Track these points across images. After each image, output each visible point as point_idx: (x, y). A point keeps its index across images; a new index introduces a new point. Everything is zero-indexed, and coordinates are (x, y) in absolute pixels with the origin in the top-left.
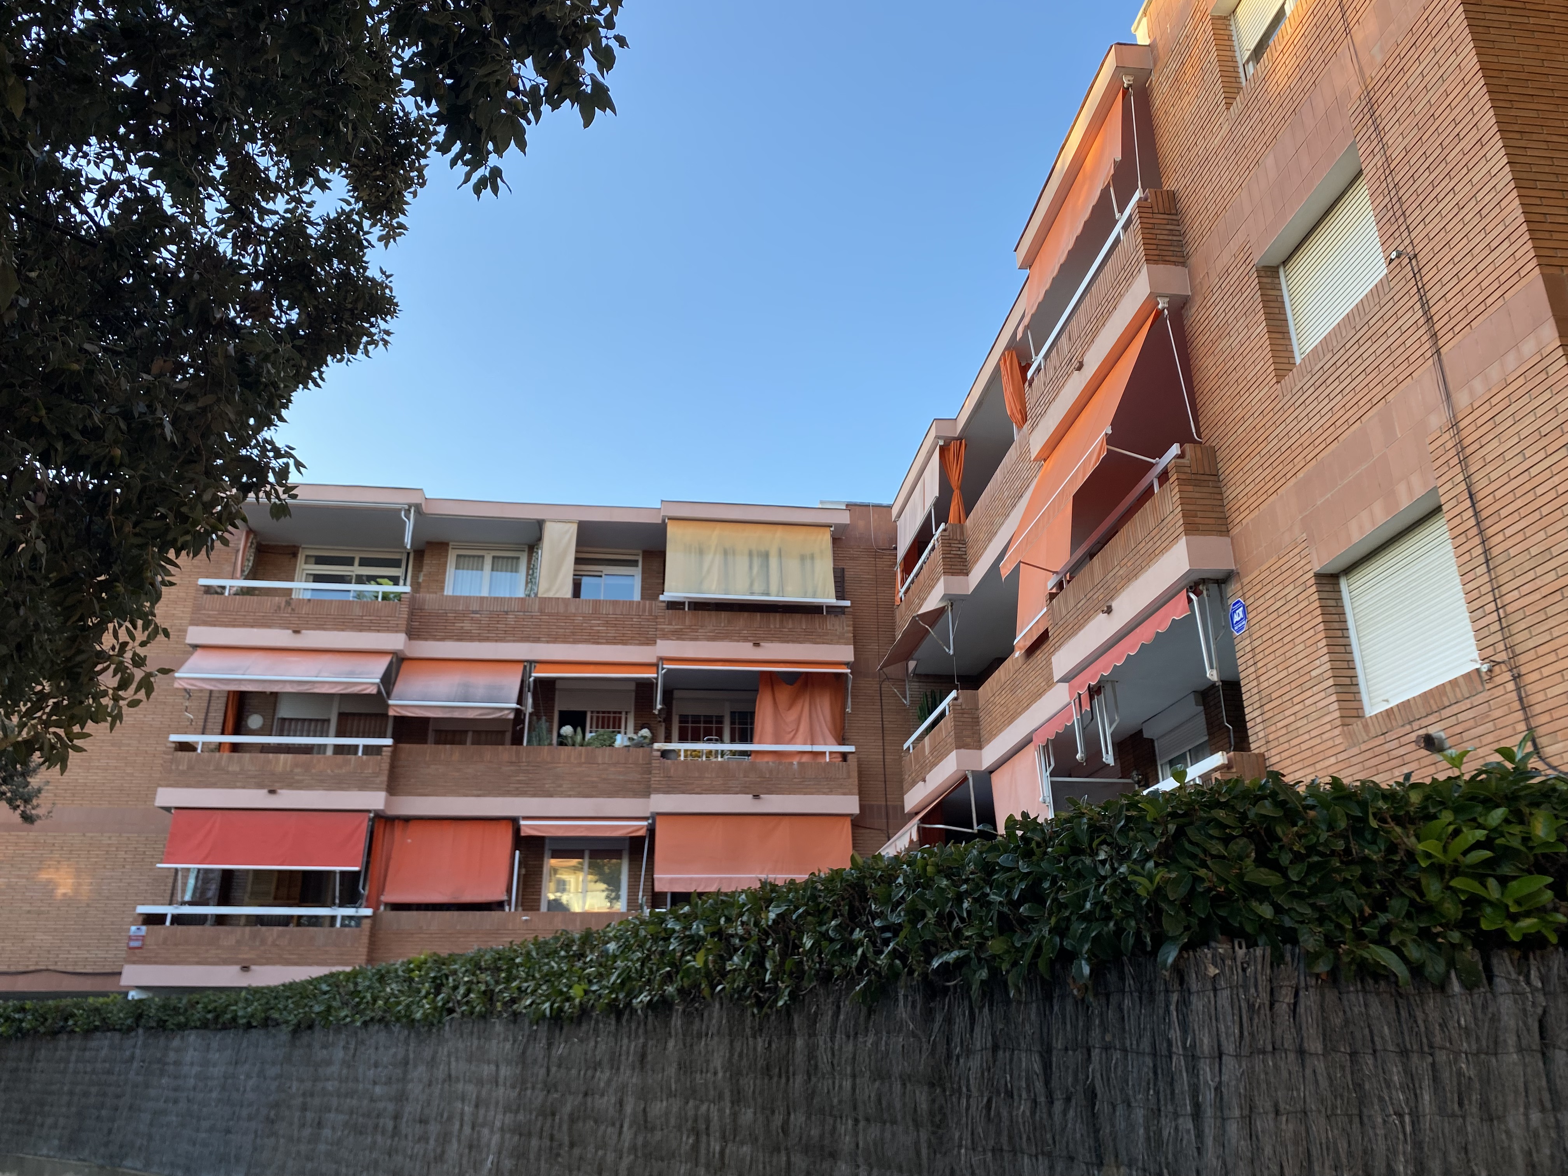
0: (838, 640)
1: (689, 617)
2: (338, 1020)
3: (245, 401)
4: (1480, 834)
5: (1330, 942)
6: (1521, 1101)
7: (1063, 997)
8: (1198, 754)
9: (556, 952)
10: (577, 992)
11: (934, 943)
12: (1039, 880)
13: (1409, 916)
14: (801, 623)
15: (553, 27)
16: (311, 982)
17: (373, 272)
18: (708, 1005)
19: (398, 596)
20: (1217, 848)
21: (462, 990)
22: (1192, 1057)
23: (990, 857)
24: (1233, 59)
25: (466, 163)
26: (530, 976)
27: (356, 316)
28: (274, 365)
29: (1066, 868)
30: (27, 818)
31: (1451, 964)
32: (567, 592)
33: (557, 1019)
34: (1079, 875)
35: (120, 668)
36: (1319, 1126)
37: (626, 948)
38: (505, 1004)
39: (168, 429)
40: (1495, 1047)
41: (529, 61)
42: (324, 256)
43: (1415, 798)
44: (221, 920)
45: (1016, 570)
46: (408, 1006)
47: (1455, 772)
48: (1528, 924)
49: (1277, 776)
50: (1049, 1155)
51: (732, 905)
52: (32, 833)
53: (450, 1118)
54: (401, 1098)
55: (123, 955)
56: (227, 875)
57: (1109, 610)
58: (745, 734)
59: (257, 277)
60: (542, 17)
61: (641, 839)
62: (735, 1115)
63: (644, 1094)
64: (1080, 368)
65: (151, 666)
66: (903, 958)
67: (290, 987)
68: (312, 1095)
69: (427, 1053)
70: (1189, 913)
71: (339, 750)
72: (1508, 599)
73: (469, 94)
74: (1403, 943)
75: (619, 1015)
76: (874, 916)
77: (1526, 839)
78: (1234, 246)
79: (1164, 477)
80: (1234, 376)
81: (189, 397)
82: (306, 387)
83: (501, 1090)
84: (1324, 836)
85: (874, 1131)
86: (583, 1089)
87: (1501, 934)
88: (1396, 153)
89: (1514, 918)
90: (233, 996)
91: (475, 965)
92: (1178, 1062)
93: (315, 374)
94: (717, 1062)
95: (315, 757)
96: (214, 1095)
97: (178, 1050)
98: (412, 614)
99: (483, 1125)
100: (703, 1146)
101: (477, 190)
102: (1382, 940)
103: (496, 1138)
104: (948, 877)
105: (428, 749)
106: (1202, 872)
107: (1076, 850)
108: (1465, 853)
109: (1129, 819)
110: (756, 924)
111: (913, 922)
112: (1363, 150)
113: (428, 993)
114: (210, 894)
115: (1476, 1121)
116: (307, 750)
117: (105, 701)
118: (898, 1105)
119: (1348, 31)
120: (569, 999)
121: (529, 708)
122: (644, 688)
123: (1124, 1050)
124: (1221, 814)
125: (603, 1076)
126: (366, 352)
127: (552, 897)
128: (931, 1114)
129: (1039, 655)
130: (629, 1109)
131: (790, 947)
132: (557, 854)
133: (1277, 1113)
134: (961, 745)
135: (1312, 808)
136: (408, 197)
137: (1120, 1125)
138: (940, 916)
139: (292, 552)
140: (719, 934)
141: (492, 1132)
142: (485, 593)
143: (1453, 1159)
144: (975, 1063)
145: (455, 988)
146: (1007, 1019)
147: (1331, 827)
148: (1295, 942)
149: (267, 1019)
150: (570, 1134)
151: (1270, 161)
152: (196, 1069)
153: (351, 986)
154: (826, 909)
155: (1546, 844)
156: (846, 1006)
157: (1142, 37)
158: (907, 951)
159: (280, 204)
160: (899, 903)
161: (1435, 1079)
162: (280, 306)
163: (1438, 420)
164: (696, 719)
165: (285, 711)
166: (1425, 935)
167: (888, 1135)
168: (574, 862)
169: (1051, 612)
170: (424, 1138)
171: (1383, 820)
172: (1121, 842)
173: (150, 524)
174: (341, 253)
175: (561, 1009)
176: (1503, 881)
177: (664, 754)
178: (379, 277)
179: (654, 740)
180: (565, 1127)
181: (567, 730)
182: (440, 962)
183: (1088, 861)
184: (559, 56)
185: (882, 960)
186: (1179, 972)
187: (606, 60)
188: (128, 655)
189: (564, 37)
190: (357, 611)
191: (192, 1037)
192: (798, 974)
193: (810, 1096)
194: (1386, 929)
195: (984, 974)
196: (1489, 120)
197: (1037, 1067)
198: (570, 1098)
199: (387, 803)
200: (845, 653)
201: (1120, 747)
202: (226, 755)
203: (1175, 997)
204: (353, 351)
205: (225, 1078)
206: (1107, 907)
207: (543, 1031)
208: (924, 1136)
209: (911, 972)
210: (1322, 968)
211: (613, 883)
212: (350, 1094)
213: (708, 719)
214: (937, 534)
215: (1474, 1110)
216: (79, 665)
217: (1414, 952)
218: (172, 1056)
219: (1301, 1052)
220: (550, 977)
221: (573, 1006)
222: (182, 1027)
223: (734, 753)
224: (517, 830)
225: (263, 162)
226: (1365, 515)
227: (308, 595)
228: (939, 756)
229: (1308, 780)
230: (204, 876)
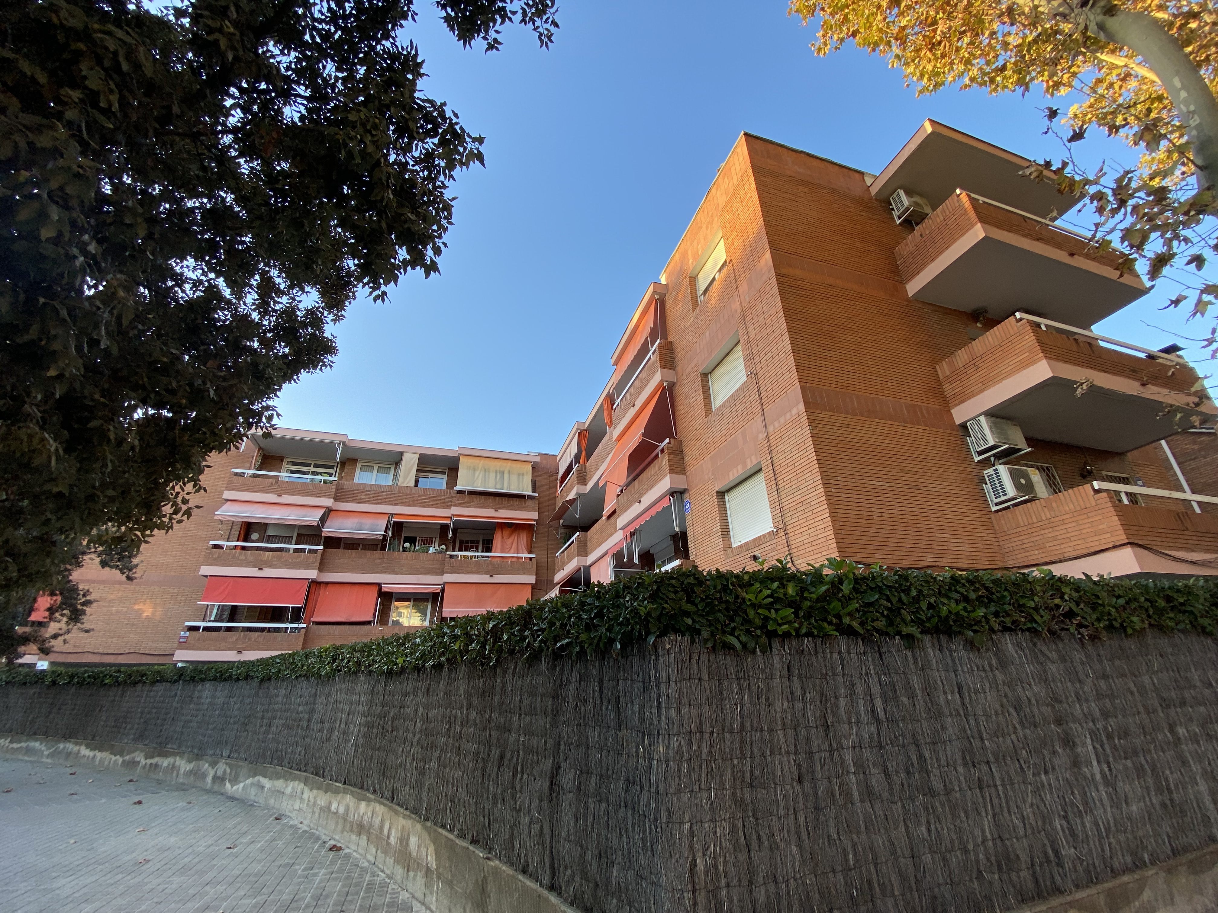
0: (532, 510)
1: (467, 497)
2: (283, 676)
3: (253, 383)
4: (769, 592)
5: (713, 634)
6: (780, 697)
7: (609, 659)
8: (670, 560)
9: (392, 643)
10: (400, 661)
11: (558, 636)
12: (602, 609)
13: (742, 624)
14: (517, 502)
15: (414, 234)
16: (271, 658)
17: (327, 335)
18: (459, 666)
19: (331, 482)
20: (672, 596)
21: (346, 661)
22: (658, 683)
23: (583, 599)
24: (696, 294)
25: (370, 288)
26: (379, 654)
27: (317, 353)
28: (272, 370)
29: (613, 604)
30: (129, 578)
31: (757, 643)
32: (412, 484)
33: (390, 673)
34: (618, 607)
35: (175, 504)
36: (706, 709)
37: (424, 641)
38: (365, 667)
39: (212, 393)
40: (771, 677)
41: (404, 248)
42: (304, 325)
43: (746, 577)
44: (229, 629)
45: (605, 485)
46: (319, 669)
47: (760, 567)
48: (785, 627)
49: (695, 567)
50: (600, 726)
51: (473, 621)
52: (132, 586)
53: (335, 721)
54: (312, 712)
55: (176, 645)
56: (234, 608)
57: (640, 502)
58: (488, 549)
59: (270, 332)
60: (409, 229)
61: (438, 593)
62: (468, 714)
63: (427, 707)
64: (634, 406)
65: (191, 504)
66: (545, 643)
67: (261, 661)
68: (267, 712)
69: (327, 690)
70: (660, 622)
71: (296, 550)
72: (784, 504)
73: (373, 257)
74: (740, 635)
75: (419, 670)
76: (534, 625)
77: (785, 595)
78: (693, 365)
79: (662, 451)
80: (690, 414)
81: (225, 379)
82: (290, 382)
83: (361, 706)
84: (712, 591)
85: (528, 719)
86: (399, 705)
87: (775, 631)
88: (752, 335)
89: (780, 625)
90: (231, 665)
91: (353, 649)
92: (653, 684)
93: (295, 377)
94: (462, 691)
95: (284, 554)
96: (217, 712)
97: (200, 691)
98: (337, 490)
99: (351, 723)
100: (453, 728)
101: (375, 300)
102: (732, 634)
103: (357, 728)
104: (566, 608)
105: (341, 551)
106: (666, 605)
107: (618, 596)
108: (763, 599)
109: (639, 583)
110: (484, 629)
111: (550, 627)
112: (741, 333)
113: (329, 663)
114: (224, 617)
115: (764, 706)
116: (280, 550)
117: (164, 519)
118: (539, 707)
119: (737, 288)
120: (396, 664)
121: (390, 534)
122: (444, 528)
123: (632, 680)
124: (674, 582)
125: (409, 699)
126: (321, 370)
127: (395, 619)
128: (552, 710)
129: (612, 519)
130: (420, 713)
131: (497, 640)
132: (399, 600)
133: (690, 705)
134: (579, 555)
135: (708, 580)
136: (347, 303)
137: (629, 712)
138: (562, 625)
139: (281, 459)
140: (467, 634)
141: (355, 726)
142: (373, 483)
143: (755, 721)
144: (572, 687)
145: (343, 660)
146: (586, 668)
147: (715, 588)
148: (700, 634)
149: (247, 676)
150: (392, 726)
151: (707, 334)
152: (208, 700)
153: (291, 660)
154: (514, 622)
155: (792, 596)
156: (519, 665)
157: (663, 281)
158: (547, 639)
159: (284, 300)
160: (545, 619)
161: (750, 690)
162: (280, 345)
163: (762, 436)
164: (467, 542)
165: (270, 532)
166: (748, 632)
167: (534, 721)
168: (406, 603)
169: (617, 502)
170: (322, 730)
171: (734, 586)
172: (635, 593)
173: (197, 436)
174: (312, 324)
175: (392, 669)
176: (777, 611)
177: (451, 556)
178: (330, 337)
179: (447, 550)
180: (390, 723)
181: (407, 545)
182: (336, 648)
183: (622, 600)
184: (416, 247)
185: (536, 644)
186: (655, 646)
187: (437, 251)
188: (180, 499)
189: (419, 239)
190: (311, 488)
191: (208, 685)
192: (500, 651)
193: (501, 705)
194: (734, 629)
195: (578, 649)
196: (784, 326)
197: (597, 689)
198: (393, 709)
199: (318, 575)
200: (535, 515)
201: (641, 557)
202: (238, 551)
203: (653, 657)
204: (315, 368)
205: (224, 704)
206: (628, 620)
207: (383, 677)
208: (549, 719)
209: (548, 649)
210: (710, 645)
211: (423, 613)
212: (287, 710)
213: (472, 542)
214: (575, 468)
215: (764, 702)
216: (153, 501)
217: (743, 639)
218: (196, 694)
219: (700, 679)
220: (388, 654)
221: (398, 667)
222: (203, 680)
223: (482, 557)
224: (380, 588)
225: (278, 281)
226: (735, 470)
227: (287, 479)
228: (570, 559)
229: (707, 570)
230: (222, 608)
